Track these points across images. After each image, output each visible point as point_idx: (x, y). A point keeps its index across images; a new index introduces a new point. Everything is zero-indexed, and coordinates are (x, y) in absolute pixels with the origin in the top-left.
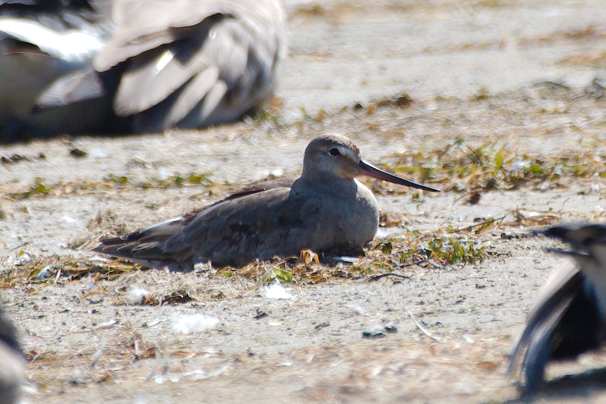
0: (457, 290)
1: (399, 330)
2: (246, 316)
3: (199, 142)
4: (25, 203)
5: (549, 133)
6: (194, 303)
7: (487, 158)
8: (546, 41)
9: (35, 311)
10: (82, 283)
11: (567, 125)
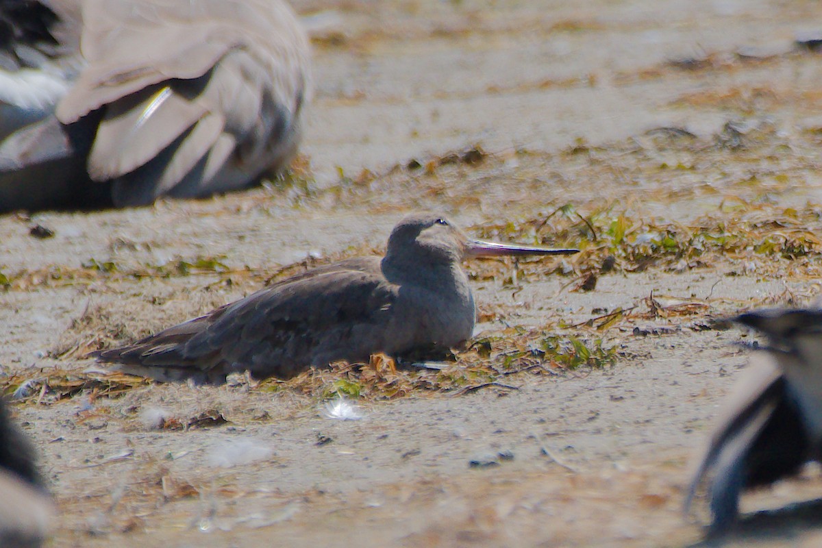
0: (585, 403)
1: (517, 457)
2: (303, 443)
3: (201, 215)
5: (672, 195)
6: (230, 427)
7: (600, 229)
8: (651, 74)
10: (74, 402)
11: (696, 185)
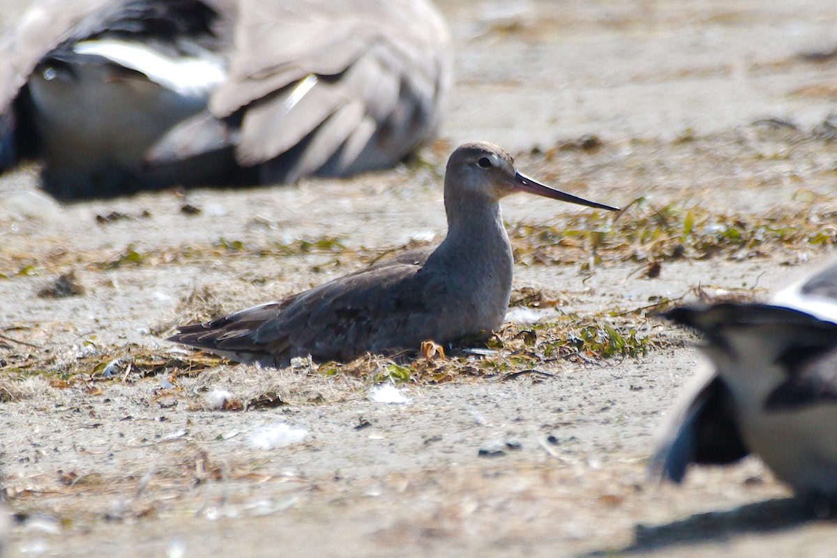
0: (608, 392)
1: (525, 446)
2: (346, 426)
3: (338, 196)
4: (113, 275)
5: (764, 183)
6: (285, 408)
7: (676, 219)
8: (781, 66)
9: (91, 418)
10: (157, 380)
11: (786, 175)
